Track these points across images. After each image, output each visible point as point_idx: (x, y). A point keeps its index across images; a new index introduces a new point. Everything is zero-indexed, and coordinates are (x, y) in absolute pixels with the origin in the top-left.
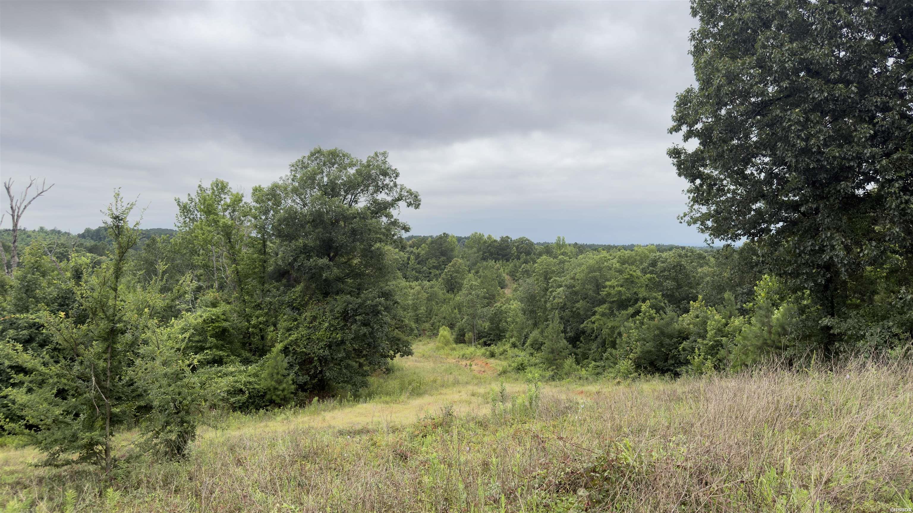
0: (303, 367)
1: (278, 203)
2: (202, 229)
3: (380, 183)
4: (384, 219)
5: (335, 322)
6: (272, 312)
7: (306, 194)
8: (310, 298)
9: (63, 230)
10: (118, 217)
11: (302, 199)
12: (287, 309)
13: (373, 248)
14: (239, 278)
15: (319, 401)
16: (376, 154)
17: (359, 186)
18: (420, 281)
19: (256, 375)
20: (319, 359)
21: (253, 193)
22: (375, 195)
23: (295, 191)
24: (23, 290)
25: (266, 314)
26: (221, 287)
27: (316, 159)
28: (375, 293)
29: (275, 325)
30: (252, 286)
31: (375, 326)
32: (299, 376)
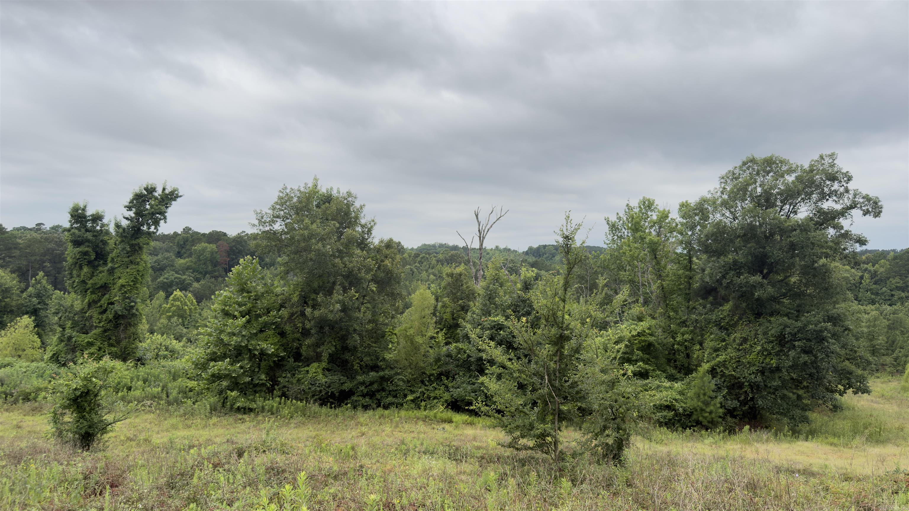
0: (732, 391)
1: (705, 218)
2: (629, 246)
3: (826, 189)
4: (831, 232)
5: (769, 347)
6: (698, 330)
7: (737, 207)
8: (740, 318)
9: (512, 249)
10: (568, 237)
11: (731, 212)
12: (715, 328)
13: (816, 265)
14: (664, 294)
15: (750, 430)
16: (822, 157)
17: (799, 194)
18: (877, 305)
19: (681, 393)
20: (749, 385)
21: (680, 209)
22: (819, 204)
23: (725, 204)
24: (487, 298)
25: (692, 331)
26: (646, 303)
27: (748, 168)
28: (820, 317)
29: (701, 344)
30: (677, 302)
31: (819, 354)
32: (727, 400)
